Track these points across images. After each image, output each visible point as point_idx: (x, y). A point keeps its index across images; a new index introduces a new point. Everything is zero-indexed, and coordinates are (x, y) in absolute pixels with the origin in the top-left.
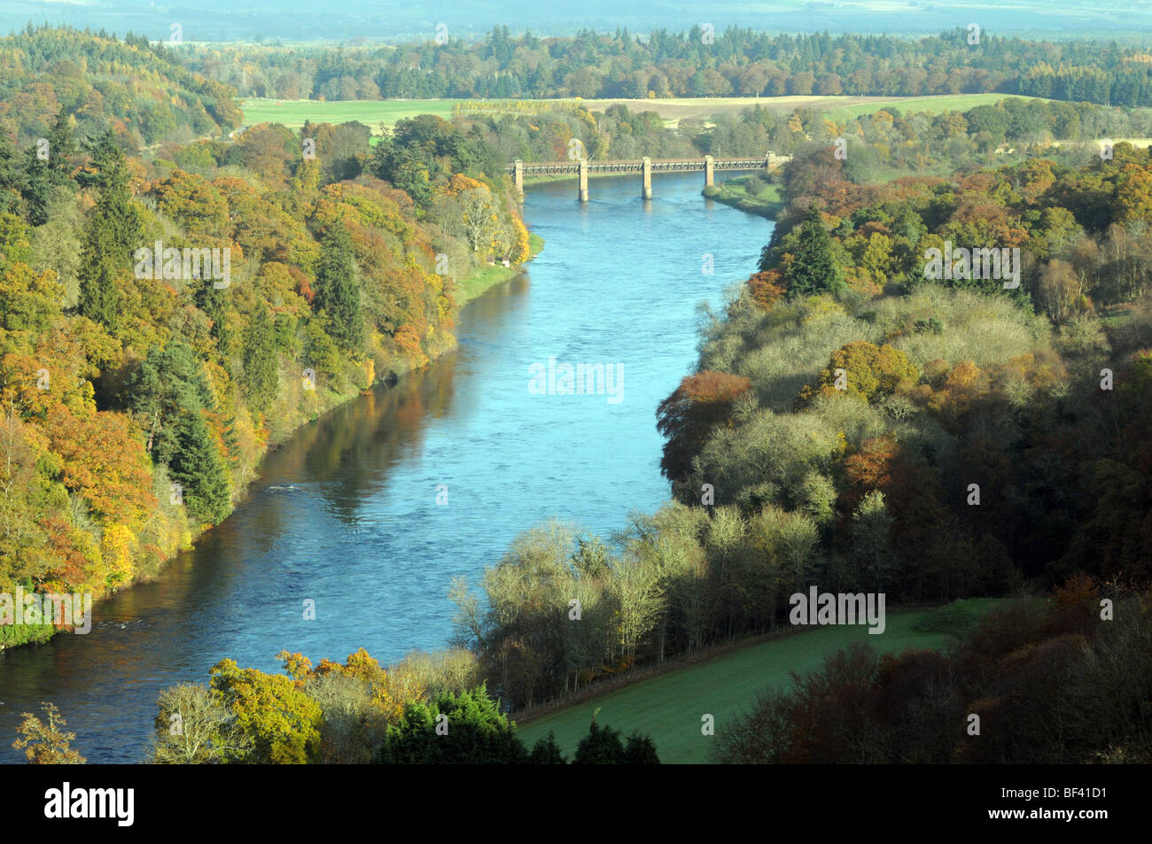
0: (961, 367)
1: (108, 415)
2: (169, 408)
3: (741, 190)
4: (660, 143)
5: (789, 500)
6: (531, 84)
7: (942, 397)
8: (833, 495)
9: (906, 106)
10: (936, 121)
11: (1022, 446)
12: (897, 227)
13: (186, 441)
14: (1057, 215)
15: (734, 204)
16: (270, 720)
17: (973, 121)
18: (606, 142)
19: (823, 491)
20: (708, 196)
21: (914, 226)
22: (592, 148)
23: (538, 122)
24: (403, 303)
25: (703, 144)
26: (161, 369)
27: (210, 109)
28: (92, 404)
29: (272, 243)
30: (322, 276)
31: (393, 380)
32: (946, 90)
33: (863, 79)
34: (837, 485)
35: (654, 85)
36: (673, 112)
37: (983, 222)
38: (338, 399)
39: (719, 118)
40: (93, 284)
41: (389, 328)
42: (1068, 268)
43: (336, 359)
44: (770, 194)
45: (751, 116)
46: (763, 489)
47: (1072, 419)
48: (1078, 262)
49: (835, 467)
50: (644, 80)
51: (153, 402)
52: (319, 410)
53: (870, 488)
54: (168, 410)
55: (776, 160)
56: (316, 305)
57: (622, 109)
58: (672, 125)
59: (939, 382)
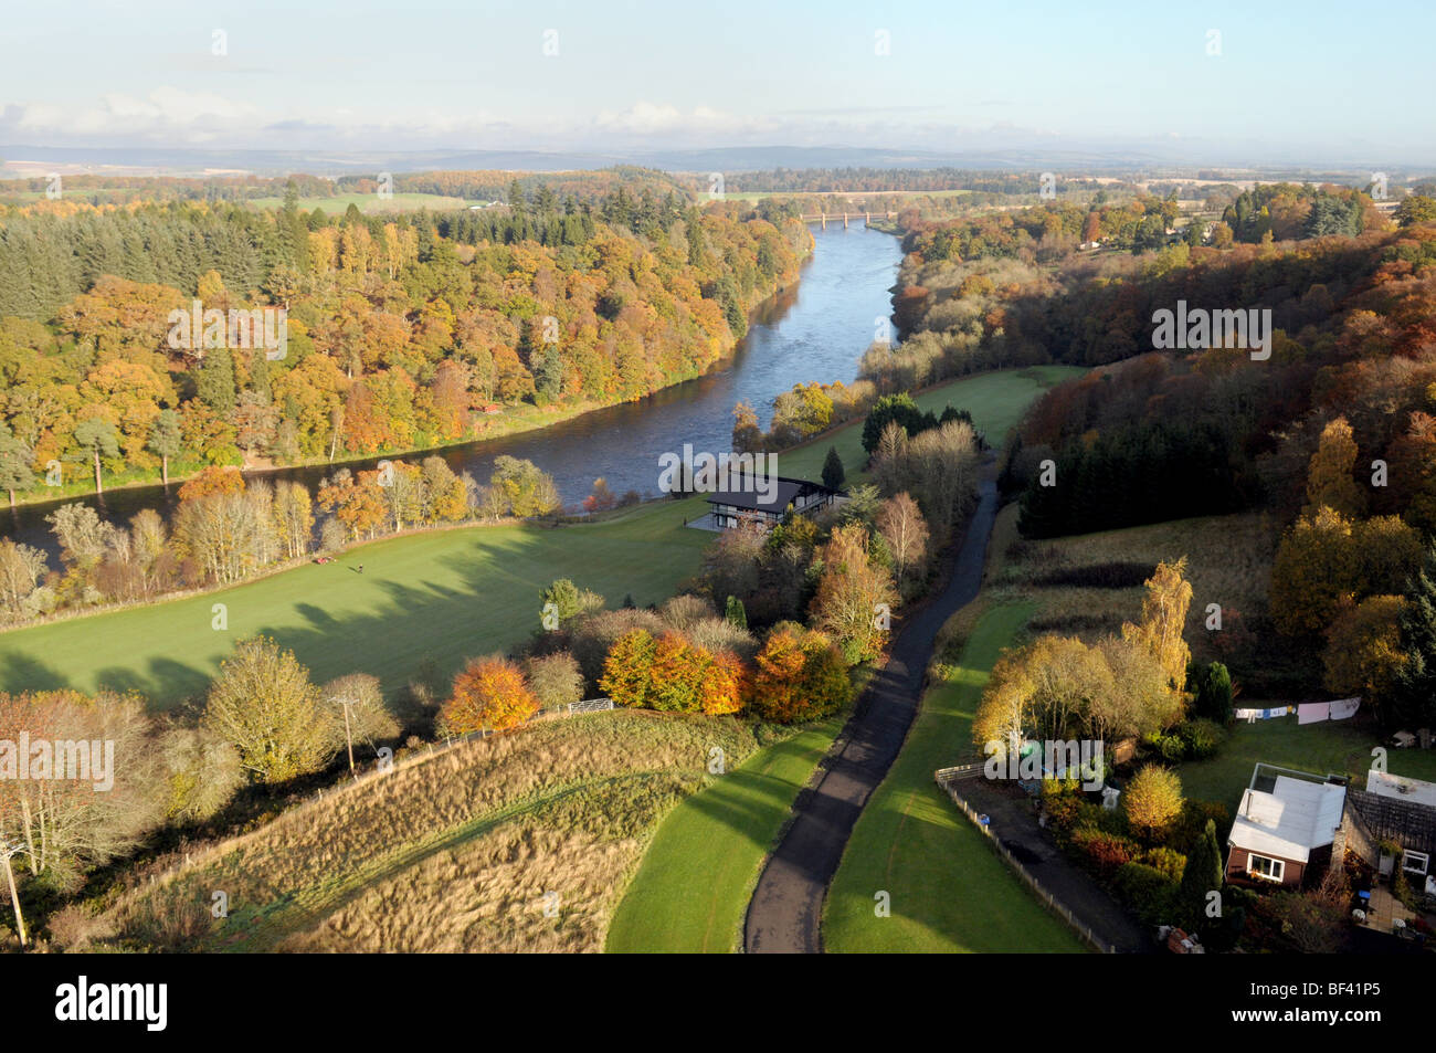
0: (1012, 285)
1: (706, 300)
2: (726, 297)
3: (880, 225)
4: (848, 208)
5: (966, 329)
6: (793, 187)
7: (1008, 295)
8: (982, 329)
9: (933, 195)
10: (946, 200)
11: (1050, 312)
12: (962, 236)
13: (731, 310)
14: (1021, 231)
15: (878, 230)
16: (817, 405)
17: (960, 200)
18: (828, 207)
19: (979, 327)
20: (866, 227)
21: (968, 236)
22: (823, 210)
23: (805, 200)
24: (784, 263)
25: (862, 209)
26: (723, 284)
27: (687, 195)
28: (700, 297)
29: (741, 241)
30: (760, 253)
31: (782, 290)
32: (942, 189)
33: (913, 185)
34: (983, 325)
35: (837, 188)
36: (850, 197)
37: (994, 234)
38: (766, 297)
39: (867, 199)
40: (694, 254)
41: (781, 273)
42: (1028, 250)
43: (765, 282)
44: (892, 226)
45: (879, 199)
46: (955, 327)
47: (1069, 302)
48: (1031, 248)
49: (982, 319)
50: (834, 186)
51: (720, 295)
52: (761, 300)
53: (998, 327)
54: (725, 299)
55: (892, 214)
56: (759, 263)
57: (833, 195)
58: (850, 202)
59: (1005, 290)
